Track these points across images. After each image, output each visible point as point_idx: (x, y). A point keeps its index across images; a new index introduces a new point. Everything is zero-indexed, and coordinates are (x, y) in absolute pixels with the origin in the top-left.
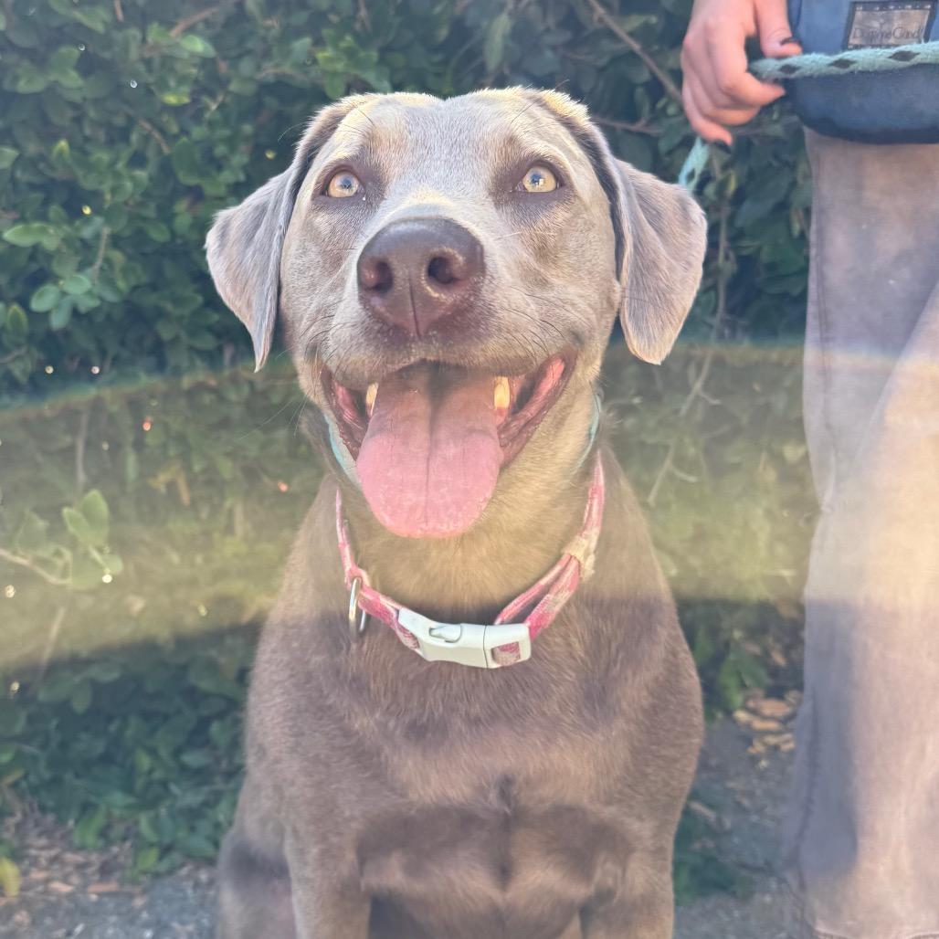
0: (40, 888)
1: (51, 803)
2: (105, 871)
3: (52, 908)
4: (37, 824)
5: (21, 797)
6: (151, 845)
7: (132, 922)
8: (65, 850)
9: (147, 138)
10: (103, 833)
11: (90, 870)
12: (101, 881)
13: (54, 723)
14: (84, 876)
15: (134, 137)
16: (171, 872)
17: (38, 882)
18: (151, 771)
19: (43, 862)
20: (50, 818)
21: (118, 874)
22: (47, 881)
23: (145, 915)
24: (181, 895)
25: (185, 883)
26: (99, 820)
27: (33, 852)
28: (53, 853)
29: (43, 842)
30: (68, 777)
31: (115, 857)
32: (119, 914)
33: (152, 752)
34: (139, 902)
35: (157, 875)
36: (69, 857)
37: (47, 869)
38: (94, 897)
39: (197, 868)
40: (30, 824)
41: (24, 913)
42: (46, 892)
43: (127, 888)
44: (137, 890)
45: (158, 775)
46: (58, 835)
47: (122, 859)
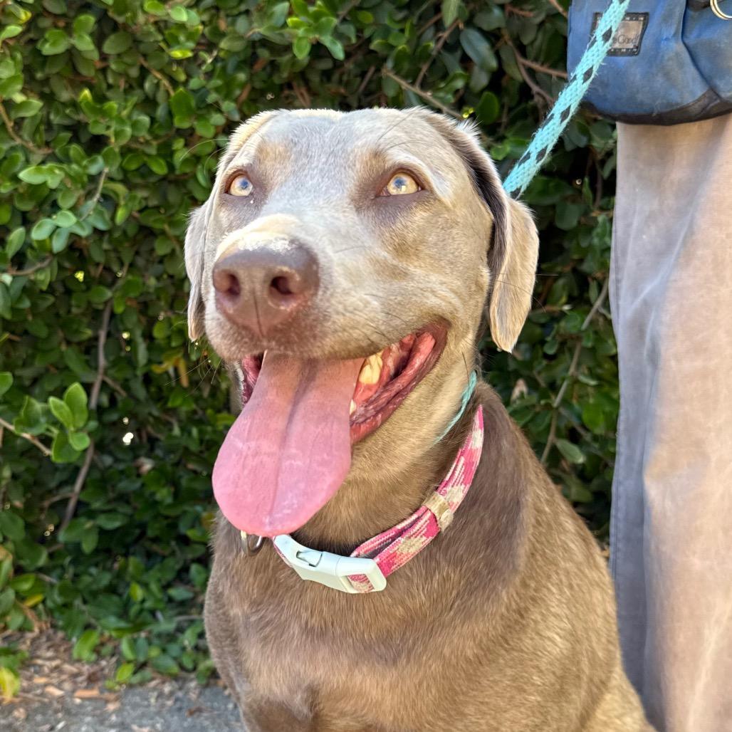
0: (39, 691)
1: (61, 623)
2: (92, 680)
3: (44, 708)
4: (49, 639)
5: (39, 616)
6: (129, 662)
7: (102, 722)
8: (64, 661)
9: (157, 85)
10: (96, 650)
11: (80, 679)
12: (86, 688)
13: (68, 559)
14: (75, 683)
15: (147, 85)
16: (142, 684)
17: (38, 686)
18: (143, 601)
19: (46, 670)
20: (60, 634)
21: (100, 684)
22: (46, 685)
23: (114, 718)
24: (146, 703)
25: (150, 693)
26: (94, 639)
27: (39, 662)
28: (54, 663)
29: (50, 654)
30: (78, 602)
31: (102, 669)
32: (93, 716)
33: (145, 586)
34: (111, 707)
35: (131, 686)
36: (67, 667)
37: (48, 676)
38: (78, 701)
39: (163, 682)
40: (44, 639)
41: (22, 710)
42: (43, 695)
43: (107, 695)
44: (112, 696)
45: (148, 604)
46: (62, 649)
47: (106, 671)
